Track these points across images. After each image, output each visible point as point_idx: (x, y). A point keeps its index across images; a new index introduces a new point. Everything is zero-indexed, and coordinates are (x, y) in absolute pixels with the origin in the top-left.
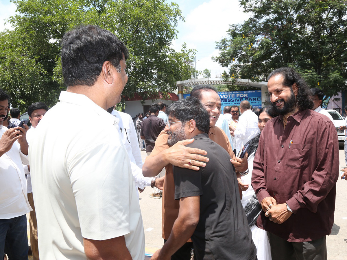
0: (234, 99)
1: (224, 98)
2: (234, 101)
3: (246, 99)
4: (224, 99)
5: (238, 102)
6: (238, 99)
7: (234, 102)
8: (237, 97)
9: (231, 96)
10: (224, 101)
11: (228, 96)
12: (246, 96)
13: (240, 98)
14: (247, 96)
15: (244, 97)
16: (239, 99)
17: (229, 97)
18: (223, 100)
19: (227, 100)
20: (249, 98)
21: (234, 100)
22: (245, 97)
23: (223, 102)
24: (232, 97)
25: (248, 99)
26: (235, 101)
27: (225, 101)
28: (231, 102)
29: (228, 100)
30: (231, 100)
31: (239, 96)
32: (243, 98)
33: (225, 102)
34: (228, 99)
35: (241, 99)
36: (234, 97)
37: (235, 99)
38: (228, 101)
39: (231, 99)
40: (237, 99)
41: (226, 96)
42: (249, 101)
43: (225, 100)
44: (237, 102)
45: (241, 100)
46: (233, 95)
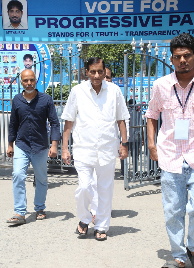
0: (132, 16)
1: (96, 12)
2: (130, 24)
3: (171, 17)
4: (97, 17)
5: (144, 29)
6: (144, 18)
7: (132, 29)
8: (142, 10)
9: (121, 7)
10: (97, 23)
11: (112, 6)
12: (172, 9)
13: (151, 15)
14: (176, 9)
15: (164, 12)
16: (148, 18)
17: (116, 10)
18: (95, 20)
19: (109, 20)
20: (182, 15)
21: (132, 20)
22: (168, 9)
23: (95, 26)
24: (125, 10)
25: (179, 17)
26: (135, 25)
27: (100, 22)
28: (120, 29)
29: (111, 20)
30: (120, 21)
31: (149, 7)
32: (163, 15)
33: (100, 26)
34: (110, 17)
35: (154, 17)
36: (132, 11)
37: (135, 18)
38: (110, 23)
39: (121, 17)
40: (141, 18)
41: (104, 7)
42: (182, 24)
43: (100, 19)
44: (139, 28)
45: (154, 21)
46: (127, 4)
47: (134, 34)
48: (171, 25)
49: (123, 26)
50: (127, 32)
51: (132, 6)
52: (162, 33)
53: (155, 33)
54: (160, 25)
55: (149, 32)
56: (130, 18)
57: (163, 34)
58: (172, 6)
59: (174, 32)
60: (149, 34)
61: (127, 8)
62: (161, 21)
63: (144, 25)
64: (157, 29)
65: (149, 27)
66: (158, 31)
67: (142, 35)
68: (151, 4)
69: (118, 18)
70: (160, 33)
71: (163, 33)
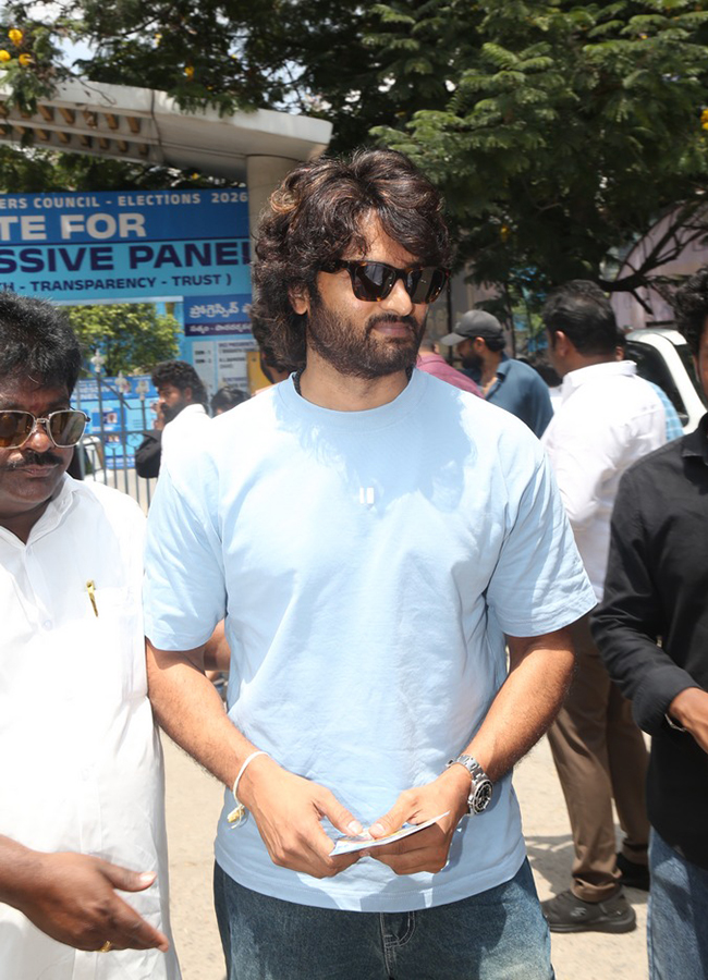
0: (44, 249)
2: (40, 265)
3: (133, 250)
5: (72, 276)
6: (73, 252)
7: (45, 275)
8: (66, 235)
9: (16, 228)
12: (132, 233)
13: (88, 247)
14: (141, 233)
15: (116, 239)
16: (81, 253)
17: (5, 236)
20: (156, 247)
21: (44, 258)
22: (124, 234)
24: (26, 236)
25: (150, 252)
26: (52, 268)
28: (18, 277)
30: (16, 258)
31: (80, 228)
32: (114, 246)
35: (94, 251)
36: (43, 237)
37: (51, 253)
39: (17, 250)
40: (64, 253)
42: (158, 265)
44: (62, 273)
45: (95, 259)
46: (32, 223)
47: (51, 286)
48: (133, 266)
49: (25, 269)
50: (35, 283)
51: (42, 228)
52: (115, 285)
53: (99, 284)
54: (110, 267)
55: (87, 281)
56: (39, 252)
57: (119, 287)
58: (132, 227)
59: (143, 283)
60: (87, 286)
61: (32, 232)
62: (109, 258)
63: (73, 267)
64: (103, 275)
65: (86, 272)
66: (108, 281)
67: (71, 288)
68: (84, 223)
69: (11, 253)
70: (110, 284)
71: (119, 284)
